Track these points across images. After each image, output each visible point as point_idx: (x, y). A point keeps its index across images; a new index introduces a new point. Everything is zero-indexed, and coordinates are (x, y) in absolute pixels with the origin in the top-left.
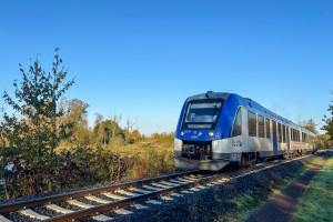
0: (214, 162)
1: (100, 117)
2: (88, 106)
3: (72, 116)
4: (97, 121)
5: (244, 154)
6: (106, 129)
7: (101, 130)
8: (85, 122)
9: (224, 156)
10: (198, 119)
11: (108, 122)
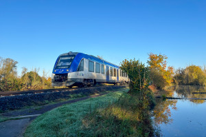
0: (68, 82)
1: (26, 69)
2: (17, 63)
3: (6, 69)
4: (24, 72)
5: (85, 80)
6: (30, 77)
7: (27, 77)
8: (16, 73)
9: (73, 80)
10: (64, 64)
11: (31, 73)
